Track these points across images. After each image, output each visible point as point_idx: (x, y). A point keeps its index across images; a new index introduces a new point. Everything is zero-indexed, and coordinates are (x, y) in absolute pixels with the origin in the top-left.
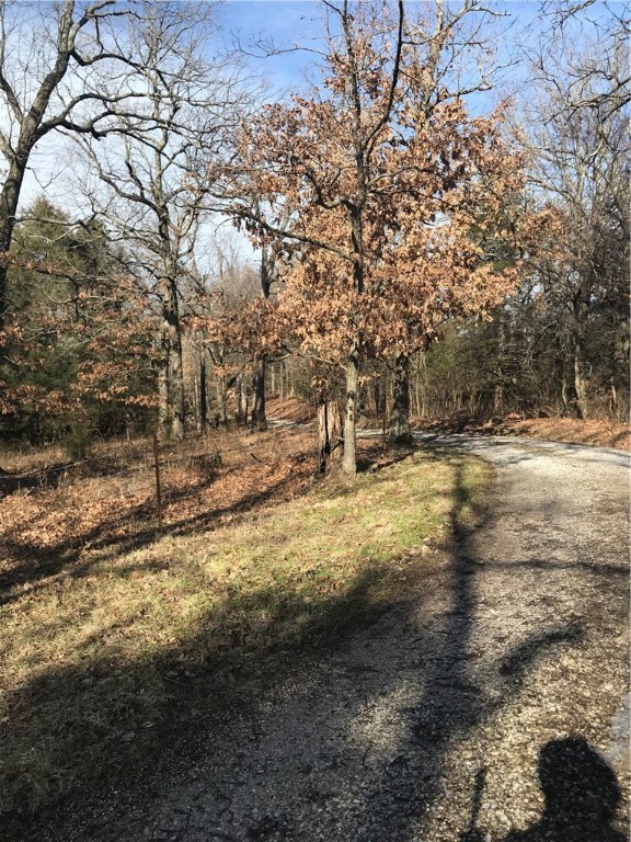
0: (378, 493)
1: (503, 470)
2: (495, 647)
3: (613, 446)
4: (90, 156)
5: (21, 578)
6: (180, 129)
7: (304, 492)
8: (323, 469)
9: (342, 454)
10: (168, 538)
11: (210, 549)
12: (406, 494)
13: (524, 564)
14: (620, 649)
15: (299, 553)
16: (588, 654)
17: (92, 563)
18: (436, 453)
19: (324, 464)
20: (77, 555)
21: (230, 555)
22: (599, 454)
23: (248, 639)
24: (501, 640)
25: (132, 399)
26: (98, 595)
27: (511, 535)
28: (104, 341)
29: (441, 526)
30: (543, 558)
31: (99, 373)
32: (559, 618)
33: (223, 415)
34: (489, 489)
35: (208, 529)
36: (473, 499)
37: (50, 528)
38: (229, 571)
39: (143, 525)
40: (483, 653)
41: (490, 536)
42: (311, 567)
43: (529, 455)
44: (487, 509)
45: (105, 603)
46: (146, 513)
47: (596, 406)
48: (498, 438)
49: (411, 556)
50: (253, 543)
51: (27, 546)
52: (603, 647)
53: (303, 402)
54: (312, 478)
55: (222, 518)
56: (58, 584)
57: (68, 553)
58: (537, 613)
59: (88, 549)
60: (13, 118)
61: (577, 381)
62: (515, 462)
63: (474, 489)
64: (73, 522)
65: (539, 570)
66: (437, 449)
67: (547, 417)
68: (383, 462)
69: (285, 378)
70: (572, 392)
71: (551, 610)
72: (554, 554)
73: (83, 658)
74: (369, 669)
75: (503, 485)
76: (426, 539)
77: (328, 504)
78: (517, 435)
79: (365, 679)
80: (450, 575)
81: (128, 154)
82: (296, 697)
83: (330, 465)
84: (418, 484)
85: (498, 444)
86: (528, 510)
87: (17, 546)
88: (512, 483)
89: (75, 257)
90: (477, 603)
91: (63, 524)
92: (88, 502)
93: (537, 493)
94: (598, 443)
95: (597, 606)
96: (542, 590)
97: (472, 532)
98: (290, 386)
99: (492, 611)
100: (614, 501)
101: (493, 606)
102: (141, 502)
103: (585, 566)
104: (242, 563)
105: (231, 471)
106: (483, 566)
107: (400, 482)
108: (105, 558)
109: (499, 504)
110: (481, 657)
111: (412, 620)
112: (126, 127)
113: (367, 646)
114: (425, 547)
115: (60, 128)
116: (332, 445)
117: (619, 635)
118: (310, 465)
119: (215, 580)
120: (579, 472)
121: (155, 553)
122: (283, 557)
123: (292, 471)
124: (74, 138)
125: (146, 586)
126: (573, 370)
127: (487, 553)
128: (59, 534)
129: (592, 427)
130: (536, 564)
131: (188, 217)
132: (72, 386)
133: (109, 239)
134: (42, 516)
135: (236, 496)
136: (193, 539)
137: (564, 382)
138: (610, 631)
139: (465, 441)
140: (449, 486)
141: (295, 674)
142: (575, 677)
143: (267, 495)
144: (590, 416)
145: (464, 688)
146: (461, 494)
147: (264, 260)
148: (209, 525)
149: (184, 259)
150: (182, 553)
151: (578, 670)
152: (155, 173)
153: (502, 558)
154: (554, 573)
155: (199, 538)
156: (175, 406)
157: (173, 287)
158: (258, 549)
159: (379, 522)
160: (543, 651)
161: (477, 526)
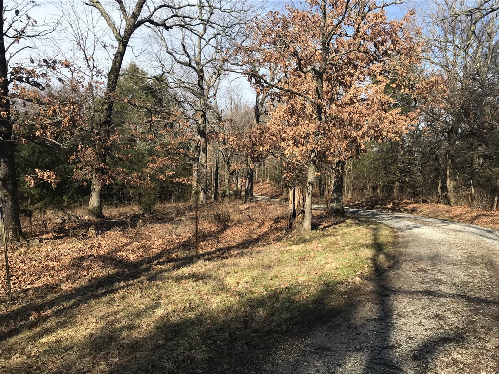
0: (325, 243)
1: (402, 234)
2: (407, 343)
3: (472, 223)
4: (162, 40)
5: (118, 279)
6: (213, 25)
7: (279, 239)
8: (291, 227)
9: (303, 219)
10: (201, 261)
11: (226, 269)
12: (343, 244)
13: (421, 292)
14: (489, 350)
15: (279, 276)
16: (469, 352)
17: (159, 273)
18: (359, 221)
19: (291, 224)
20: (150, 267)
21: (238, 274)
22: (463, 227)
23: (253, 325)
24: (411, 338)
25: (177, 179)
26: (163, 292)
27: (411, 274)
28: (163, 145)
29: (367, 266)
30: (433, 290)
31: (159, 163)
32: (448, 328)
33: (228, 191)
34: (395, 244)
35: (224, 258)
36: (386, 251)
37: (133, 251)
38: (238, 284)
39: (186, 253)
40: (400, 345)
41: (398, 274)
42: (287, 285)
43: (418, 225)
44: (394, 257)
45: (167, 297)
46: (188, 246)
47: (460, 197)
48: (397, 214)
49: (349, 283)
50: (251, 268)
51: (121, 260)
52: (478, 349)
53: (274, 186)
54: (284, 232)
55: (232, 252)
56: (140, 284)
57: (144, 266)
58: (433, 324)
59: (156, 265)
60: (122, 18)
61: (448, 181)
62: (410, 229)
63: (386, 244)
64: (146, 248)
65: (431, 297)
66: (360, 219)
67: (427, 202)
68: (327, 225)
69: (264, 171)
70: (444, 188)
71: (442, 322)
72: (440, 288)
73: (157, 329)
74: (329, 349)
75: (403, 243)
76: (358, 273)
77: (295, 248)
78: (408, 213)
79: (327, 355)
80: (374, 296)
81: (183, 39)
82: (285, 362)
83: (295, 224)
84: (350, 239)
85: (397, 217)
86: (420, 259)
87: (116, 260)
88: (408, 242)
89: (150, 96)
90: (393, 314)
91: (141, 250)
92: (154, 237)
93: (425, 249)
94: (461, 221)
95: (472, 323)
96: (434, 310)
97: (386, 271)
98: (267, 176)
99: (403, 320)
100: (477, 257)
101: (403, 317)
102: (185, 239)
103: (461, 296)
104: (245, 279)
105: (236, 224)
106: (395, 292)
107: (339, 238)
108: (166, 271)
109: (401, 254)
110: (399, 348)
111: (353, 321)
112: (183, 23)
113: (326, 335)
114: (357, 278)
115: (147, 24)
116: (297, 213)
117: (488, 342)
118: (283, 224)
119: (230, 288)
120: (451, 238)
121: (194, 270)
122: (270, 277)
123: (271, 226)
124: (153, 29)
125: (190, 289)
126: (446, 175)
127: (397, 285)
128: (139, 255)
129: (457, 210)
130: (428, 293)
131: (214, 76)
132: (144, 170)
133: (170, 87)
134: (128, 244)
135: (239, 240)
136: (215, 263)
137: (440, 182)
138: (483, 339)
139: (377, 215)
140: (369, 241)
141: (284, 349)
142: (462, 366)
143: (257, 240)
144: (456, 204)
145: (390, 367)
146: (378, 247)
147: (257, 102)
148: (224, 255)
149: (210, 100)
150: (210, 271)
151: (464, 362)
152: (197, 50)
153: (406, 287)
154: (441, 299)
155: (219, 263)
156: (202, 185)
157: (204, 116)
158: (254, 271)
159: (327, 261)
160: (439, 348)
161: (389, 267)
